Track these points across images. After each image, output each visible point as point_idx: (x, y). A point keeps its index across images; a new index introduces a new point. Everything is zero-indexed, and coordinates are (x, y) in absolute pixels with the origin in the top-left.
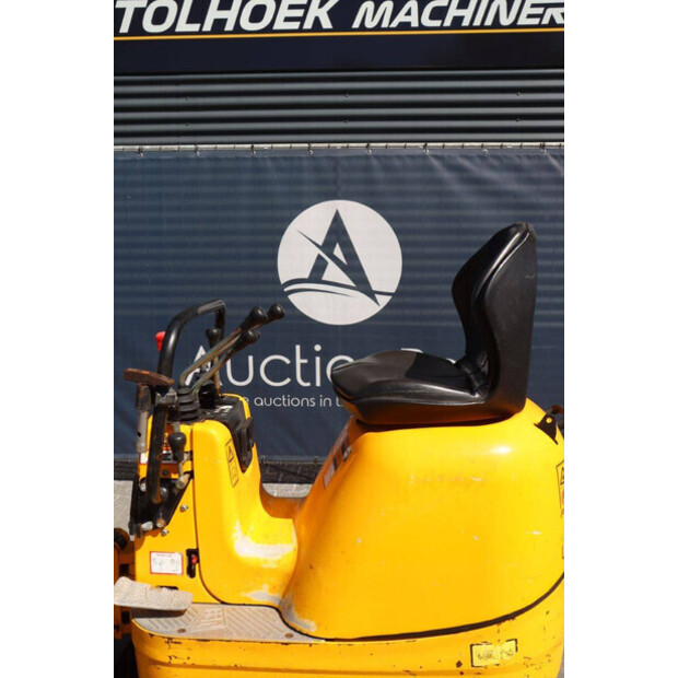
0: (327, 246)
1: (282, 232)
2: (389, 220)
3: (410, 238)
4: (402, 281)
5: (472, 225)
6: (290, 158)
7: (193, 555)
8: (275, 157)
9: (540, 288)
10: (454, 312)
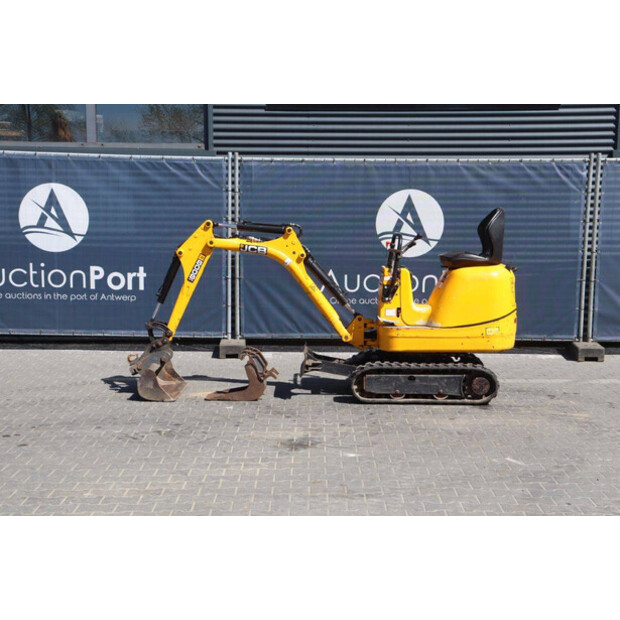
0: (403, 214)
1: (379, 206)
2: (436, 198)
3: (449, 209)
4: (443, 235)
5: (484, 202)
6: (385, 167)
7: (399, 310)
8: (378, 167)
9: (506, 231)
10: (478, 239)
